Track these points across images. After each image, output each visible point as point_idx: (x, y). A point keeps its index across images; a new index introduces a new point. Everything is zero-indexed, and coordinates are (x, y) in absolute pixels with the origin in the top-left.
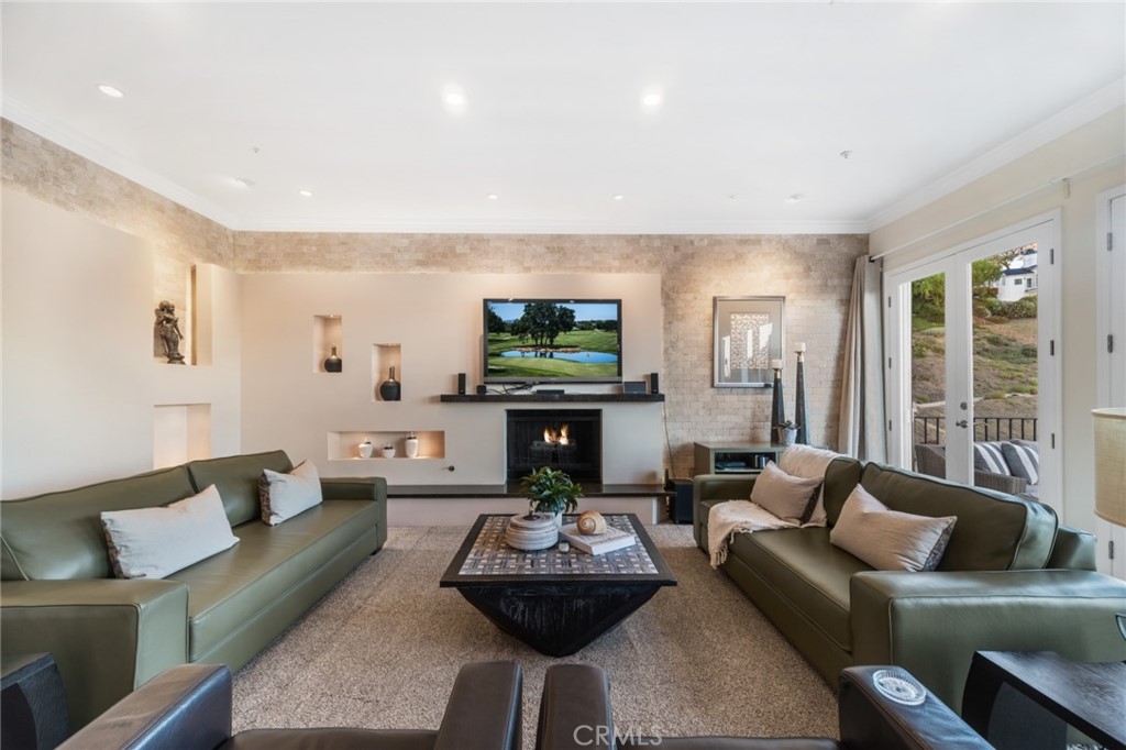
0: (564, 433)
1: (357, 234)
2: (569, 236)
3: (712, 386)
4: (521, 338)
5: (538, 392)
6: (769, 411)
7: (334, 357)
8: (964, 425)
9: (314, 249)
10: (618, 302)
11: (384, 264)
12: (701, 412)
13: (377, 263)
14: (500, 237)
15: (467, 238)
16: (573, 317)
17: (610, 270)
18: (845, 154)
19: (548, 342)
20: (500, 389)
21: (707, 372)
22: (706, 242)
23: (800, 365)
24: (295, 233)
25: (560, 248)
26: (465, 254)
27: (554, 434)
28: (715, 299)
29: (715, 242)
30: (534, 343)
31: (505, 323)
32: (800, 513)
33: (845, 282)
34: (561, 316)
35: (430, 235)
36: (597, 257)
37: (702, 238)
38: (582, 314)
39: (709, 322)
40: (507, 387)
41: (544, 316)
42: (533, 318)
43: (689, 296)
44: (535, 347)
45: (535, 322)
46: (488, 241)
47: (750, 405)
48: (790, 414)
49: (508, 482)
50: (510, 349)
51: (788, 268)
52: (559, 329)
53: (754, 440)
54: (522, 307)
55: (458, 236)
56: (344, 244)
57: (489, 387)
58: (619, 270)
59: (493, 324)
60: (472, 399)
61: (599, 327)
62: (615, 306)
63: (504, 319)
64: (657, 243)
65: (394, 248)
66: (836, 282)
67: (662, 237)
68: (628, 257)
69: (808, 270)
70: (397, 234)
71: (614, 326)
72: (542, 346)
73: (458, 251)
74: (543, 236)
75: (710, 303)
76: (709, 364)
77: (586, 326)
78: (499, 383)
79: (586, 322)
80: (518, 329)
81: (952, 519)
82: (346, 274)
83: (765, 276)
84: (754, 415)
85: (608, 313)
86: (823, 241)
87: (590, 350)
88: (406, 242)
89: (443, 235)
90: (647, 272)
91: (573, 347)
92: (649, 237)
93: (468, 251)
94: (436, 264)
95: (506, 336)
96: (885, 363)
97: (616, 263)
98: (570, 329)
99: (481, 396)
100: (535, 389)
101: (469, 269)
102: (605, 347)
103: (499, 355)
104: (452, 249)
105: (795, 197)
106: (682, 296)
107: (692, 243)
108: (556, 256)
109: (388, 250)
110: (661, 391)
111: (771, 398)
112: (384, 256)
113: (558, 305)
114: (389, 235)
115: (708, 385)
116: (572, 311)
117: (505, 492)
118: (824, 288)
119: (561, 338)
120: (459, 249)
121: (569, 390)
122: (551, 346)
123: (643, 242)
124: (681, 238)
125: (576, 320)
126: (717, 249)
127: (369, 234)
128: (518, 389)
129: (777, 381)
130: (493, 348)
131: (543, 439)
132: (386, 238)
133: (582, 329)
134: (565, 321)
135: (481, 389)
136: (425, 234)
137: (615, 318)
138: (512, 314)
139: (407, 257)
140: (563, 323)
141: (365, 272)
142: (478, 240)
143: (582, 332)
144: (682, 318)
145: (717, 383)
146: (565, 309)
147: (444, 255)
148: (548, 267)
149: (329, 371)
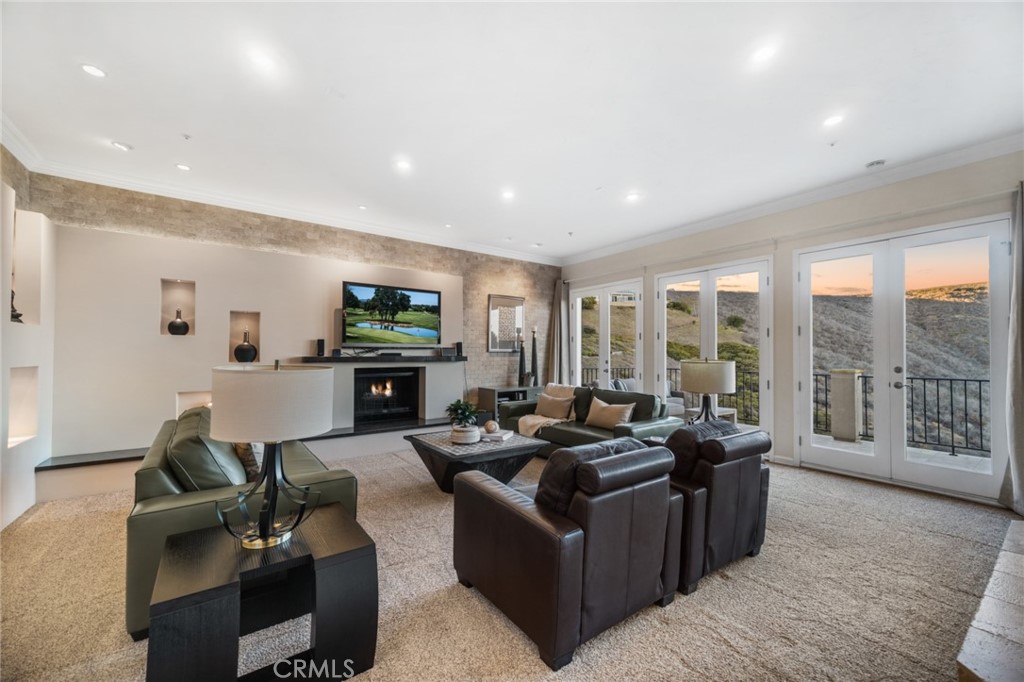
0: (388, 386)
1: (204, 205)
2: (399, 240)
3: (488, 351)
4: (371, 314)
5: (382, 354)
6: (517, 367)
7: (179, 320)
8: (606, 371)
9: (149, 210)
10: (439, 293)
11: (234, 238)
12: (482, 368)
13: (227, 235)
14: (345, 232)
15: (317, 227)
16: (409, 301)
17: (427, 268)
18: (570, 234)
19: (391, 318)
20: (351, 352)
21: (484, 342)
22: (484, 259)
23: (534, 340)
24: (125, 191)
25: (391, 247)
26: (314, 241)
27: (380, 388)
28: (489, 296)
29: (490, 259)
30: (380, 318)
31: (360, 301)
32: (566, 414)
33: (552, 293)
34: (401, 299)
35: (282, 219)
36: (418, 258)
37: (482, 255)
38: (416, 299)
39: (486, 310)
40: (357, 351)
41: (388, 298)
42: (381, 300)
43: (475, 292)
44: (381, 321)
45: (382, 303)
46: (336, 233)
47: (507, 363)
48: (528, 368)
49: (355, 425)
50: (362, 321)
51: (526, 281)
52: (399, 309)
53: (509, 384)
54: (373, 290)
55: (308, 225)
56: (189, 211)
57: (343, 351)
58: (433, 270)
59: (349, 300)
60: (328, 360)
61: (427, 310)
62: (436, 296)
63: (360, 298)
64: (456, 255)
65: (245, 225)
66: (547, 292)
67: (459, 251)
68: (439, 262)
69: (535, 283)
70: (248, 213)
71: (435, 310)
72: (386, 321)
73: (308, 237)
74: (380, 237)
75: (487, 298)
76: (485, 337)
77: (419, 309)
78: (349, 348)
79: (418, 306)
80: (369, 306)
81: (634, 404)
82: (191, 241)
83: (515, 285)
84: (509, 369)
85: (431, 300)
86: (542, 267)
87: (419, 326)
88: (257, 221)
89: (294, 221)
90: (450, 273)
91: (408, 324)
92: (451, 249)
93: (317, 238)
94: (287, 244)
95: (360, 311)
96: (570, 340)
97: (431, 265)
98: (407, 310)
99: (336, 358)
100: (380, 352)
101: (319, 253)
102: (431, 325)
103: (354, 325)
104: (304, 235)
105: (538, 245)
106: (471, 292)
107: (477, 258)
108: (390, 254)
109: (240, 226)
110: (464, 355)
111: (518, 358)
112: (235, 230)
113: (399, 292)
114: (240, 212)
115: (485, 350)
116: (409, 297)
117: (352, 431)
118: (541, 296)
119: (400, 316)
120: (310, 235)
121: (405, 353)
122: (393, 322)
123: (448, 253)
124: (471, 253)
125: (411, 303)
126: (490, 264)
127: (217, 208)
128: (367, 352)
129: (522, 349)
130: (349, 320)
131: (370, 391)
132: (236, 214)
133: (415, 310)
134: (404, 304)
135: (336, 352)
136: (278, 218)
137: (436, 304)
138: (365, 295)
139: (259, 234)
140: (402, 305)
141: (213, 243)
142: (326, 231)
143: (416, 313)
144: (471, 306)
145: (491, 350)
146: (405, 295)
147: (296, 238)
148: (384, 262)
149: (173, 333)
